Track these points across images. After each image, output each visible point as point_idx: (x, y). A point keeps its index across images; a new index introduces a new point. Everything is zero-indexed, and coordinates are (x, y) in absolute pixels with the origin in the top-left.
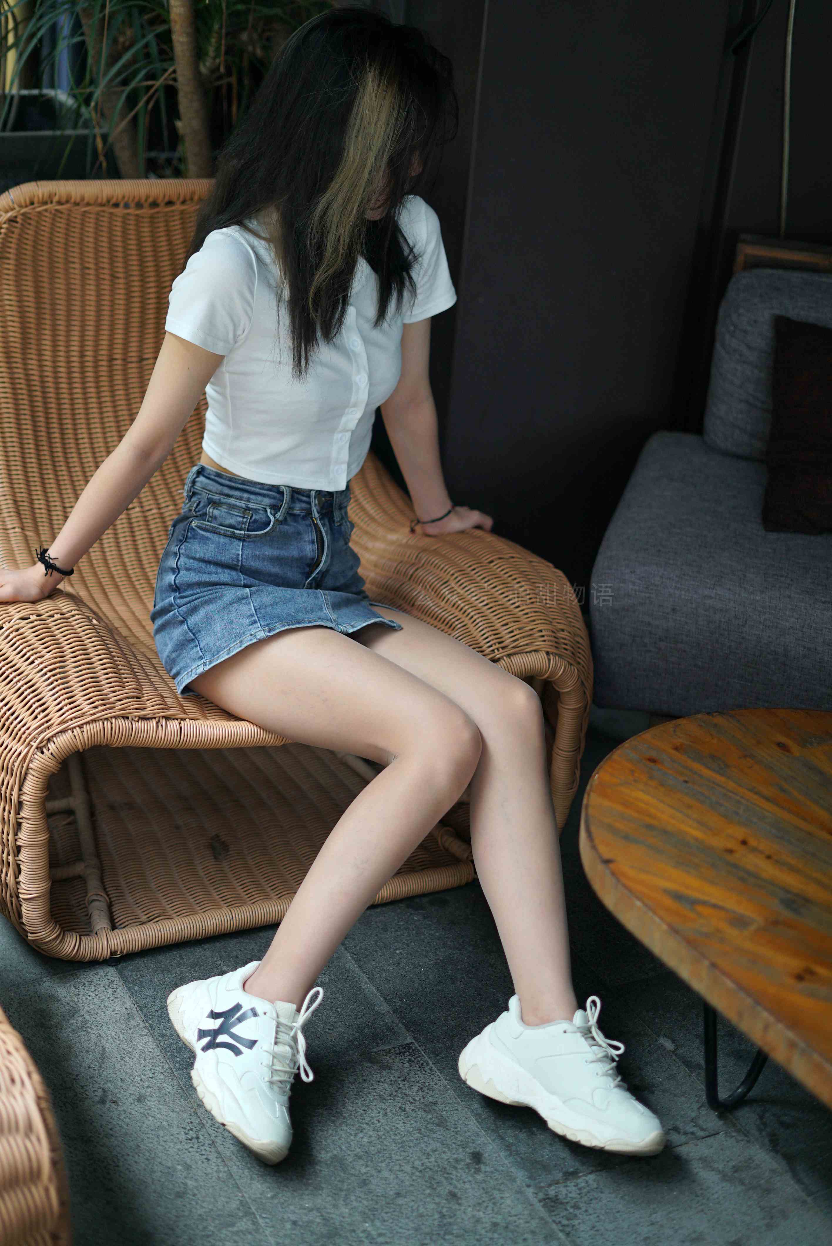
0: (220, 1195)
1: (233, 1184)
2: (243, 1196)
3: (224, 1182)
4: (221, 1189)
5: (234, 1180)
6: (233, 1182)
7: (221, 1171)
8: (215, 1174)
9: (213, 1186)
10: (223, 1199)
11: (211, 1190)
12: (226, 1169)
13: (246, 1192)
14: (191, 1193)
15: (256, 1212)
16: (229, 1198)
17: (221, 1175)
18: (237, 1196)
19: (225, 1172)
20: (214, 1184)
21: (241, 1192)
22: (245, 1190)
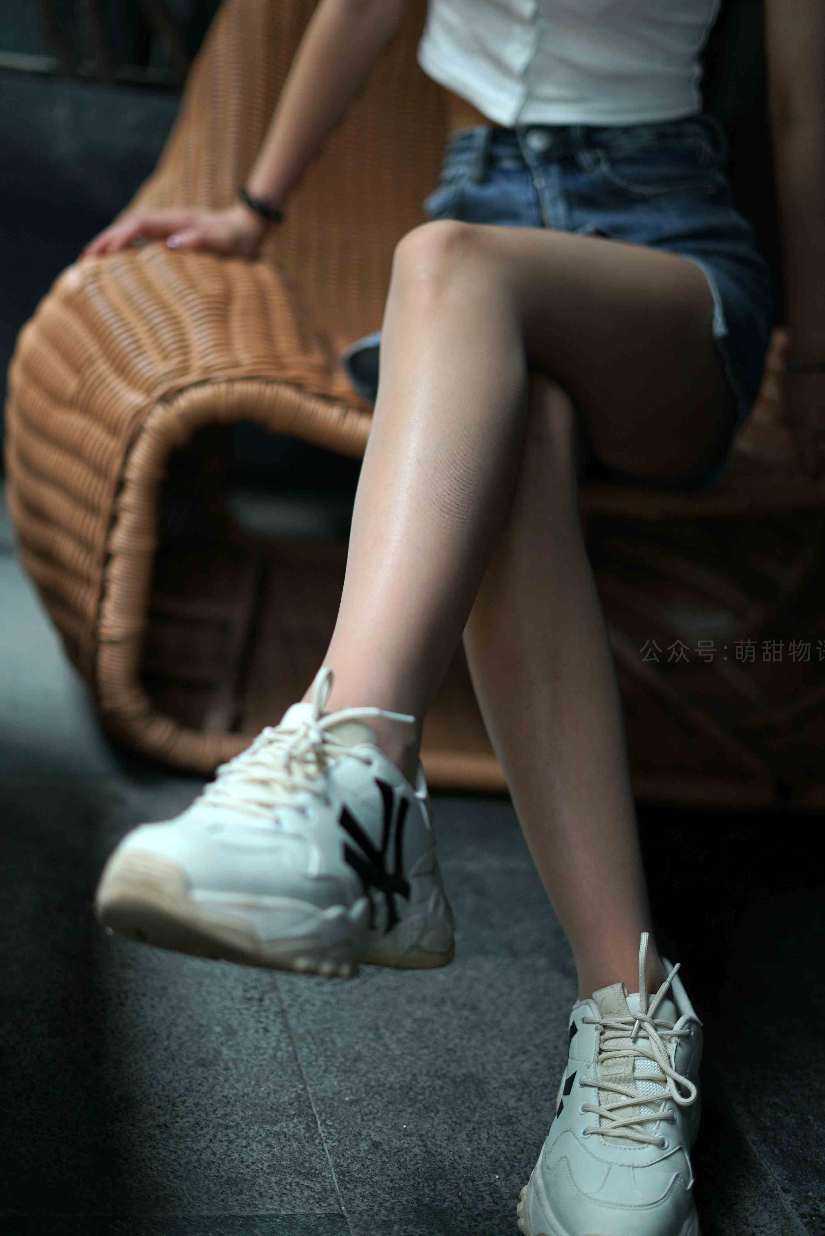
0: (267, 1080)
1: (293, 1071)
2: (304, 1089)
3: (281, 1064)
4: (272, 1072)
5: (299, 1065)
6: (296, 1068)
7: (281, 1050)
8: (270, 1051)
9: (261, 1065)
10: (270, 1084)
11: (255, 1069)
12: (290, 1049)
13: (311, 1086)
14: (222, 1065)
15: (317, 1116)
16: (281, 1086)
17: (279, 1054)
18: (295, 1087)
19: (287, 1052)
20: (264, 1063)
21: (304, 1083)
22: (310, 1082)
